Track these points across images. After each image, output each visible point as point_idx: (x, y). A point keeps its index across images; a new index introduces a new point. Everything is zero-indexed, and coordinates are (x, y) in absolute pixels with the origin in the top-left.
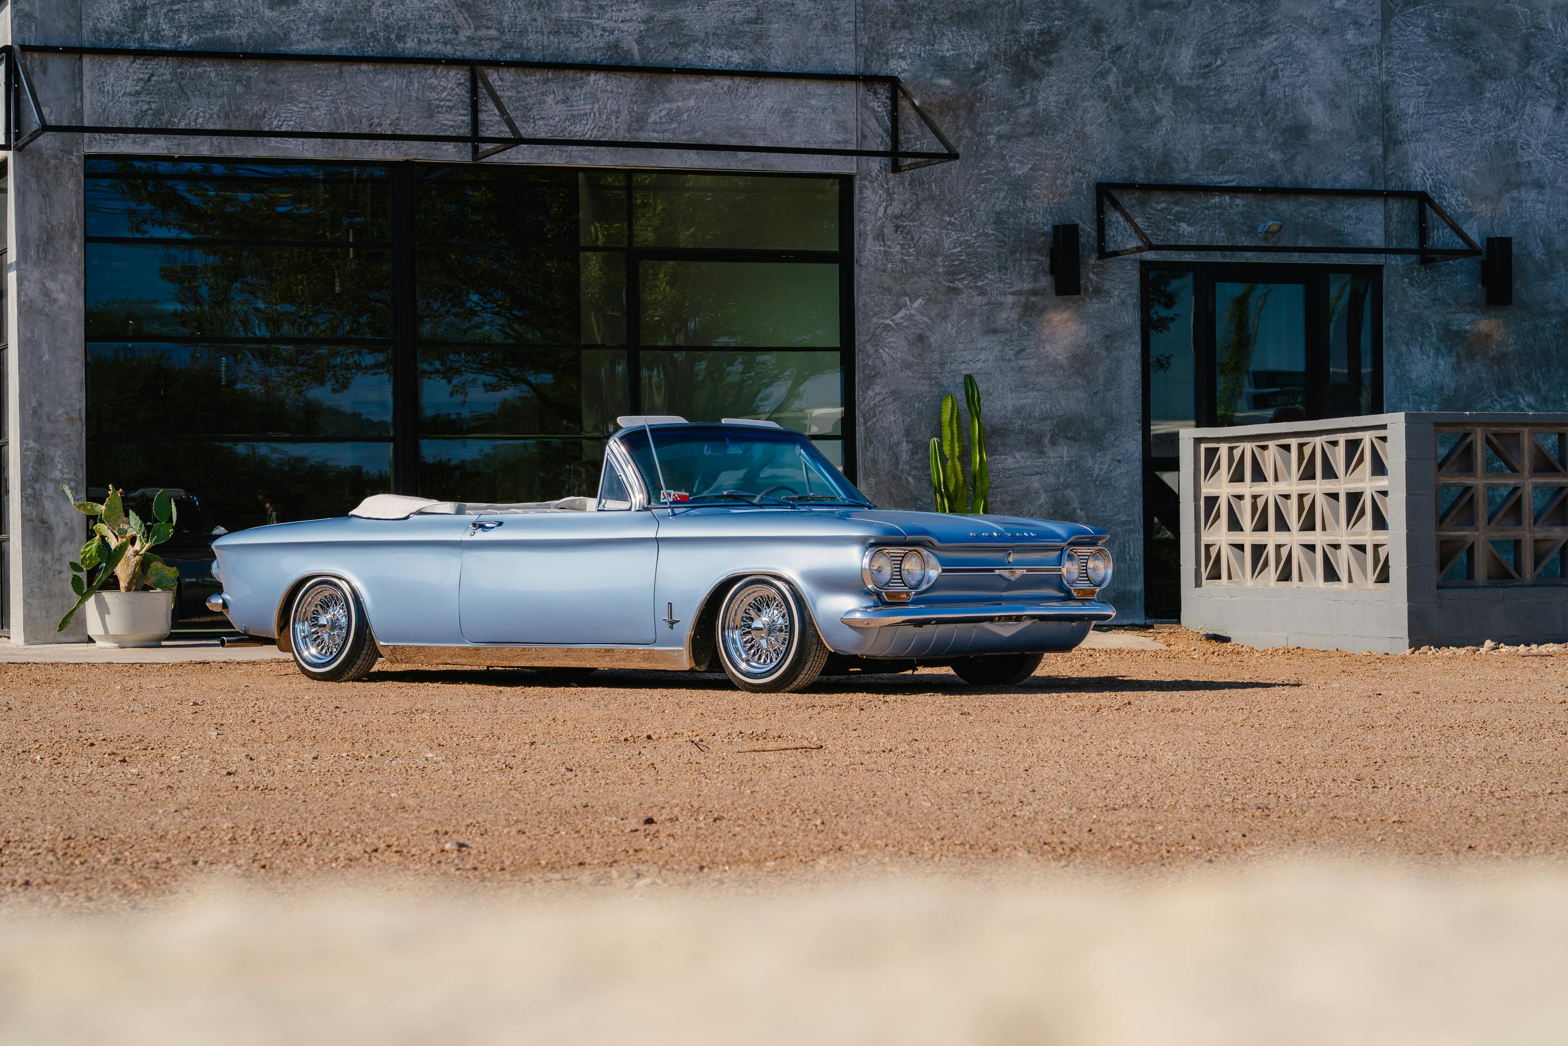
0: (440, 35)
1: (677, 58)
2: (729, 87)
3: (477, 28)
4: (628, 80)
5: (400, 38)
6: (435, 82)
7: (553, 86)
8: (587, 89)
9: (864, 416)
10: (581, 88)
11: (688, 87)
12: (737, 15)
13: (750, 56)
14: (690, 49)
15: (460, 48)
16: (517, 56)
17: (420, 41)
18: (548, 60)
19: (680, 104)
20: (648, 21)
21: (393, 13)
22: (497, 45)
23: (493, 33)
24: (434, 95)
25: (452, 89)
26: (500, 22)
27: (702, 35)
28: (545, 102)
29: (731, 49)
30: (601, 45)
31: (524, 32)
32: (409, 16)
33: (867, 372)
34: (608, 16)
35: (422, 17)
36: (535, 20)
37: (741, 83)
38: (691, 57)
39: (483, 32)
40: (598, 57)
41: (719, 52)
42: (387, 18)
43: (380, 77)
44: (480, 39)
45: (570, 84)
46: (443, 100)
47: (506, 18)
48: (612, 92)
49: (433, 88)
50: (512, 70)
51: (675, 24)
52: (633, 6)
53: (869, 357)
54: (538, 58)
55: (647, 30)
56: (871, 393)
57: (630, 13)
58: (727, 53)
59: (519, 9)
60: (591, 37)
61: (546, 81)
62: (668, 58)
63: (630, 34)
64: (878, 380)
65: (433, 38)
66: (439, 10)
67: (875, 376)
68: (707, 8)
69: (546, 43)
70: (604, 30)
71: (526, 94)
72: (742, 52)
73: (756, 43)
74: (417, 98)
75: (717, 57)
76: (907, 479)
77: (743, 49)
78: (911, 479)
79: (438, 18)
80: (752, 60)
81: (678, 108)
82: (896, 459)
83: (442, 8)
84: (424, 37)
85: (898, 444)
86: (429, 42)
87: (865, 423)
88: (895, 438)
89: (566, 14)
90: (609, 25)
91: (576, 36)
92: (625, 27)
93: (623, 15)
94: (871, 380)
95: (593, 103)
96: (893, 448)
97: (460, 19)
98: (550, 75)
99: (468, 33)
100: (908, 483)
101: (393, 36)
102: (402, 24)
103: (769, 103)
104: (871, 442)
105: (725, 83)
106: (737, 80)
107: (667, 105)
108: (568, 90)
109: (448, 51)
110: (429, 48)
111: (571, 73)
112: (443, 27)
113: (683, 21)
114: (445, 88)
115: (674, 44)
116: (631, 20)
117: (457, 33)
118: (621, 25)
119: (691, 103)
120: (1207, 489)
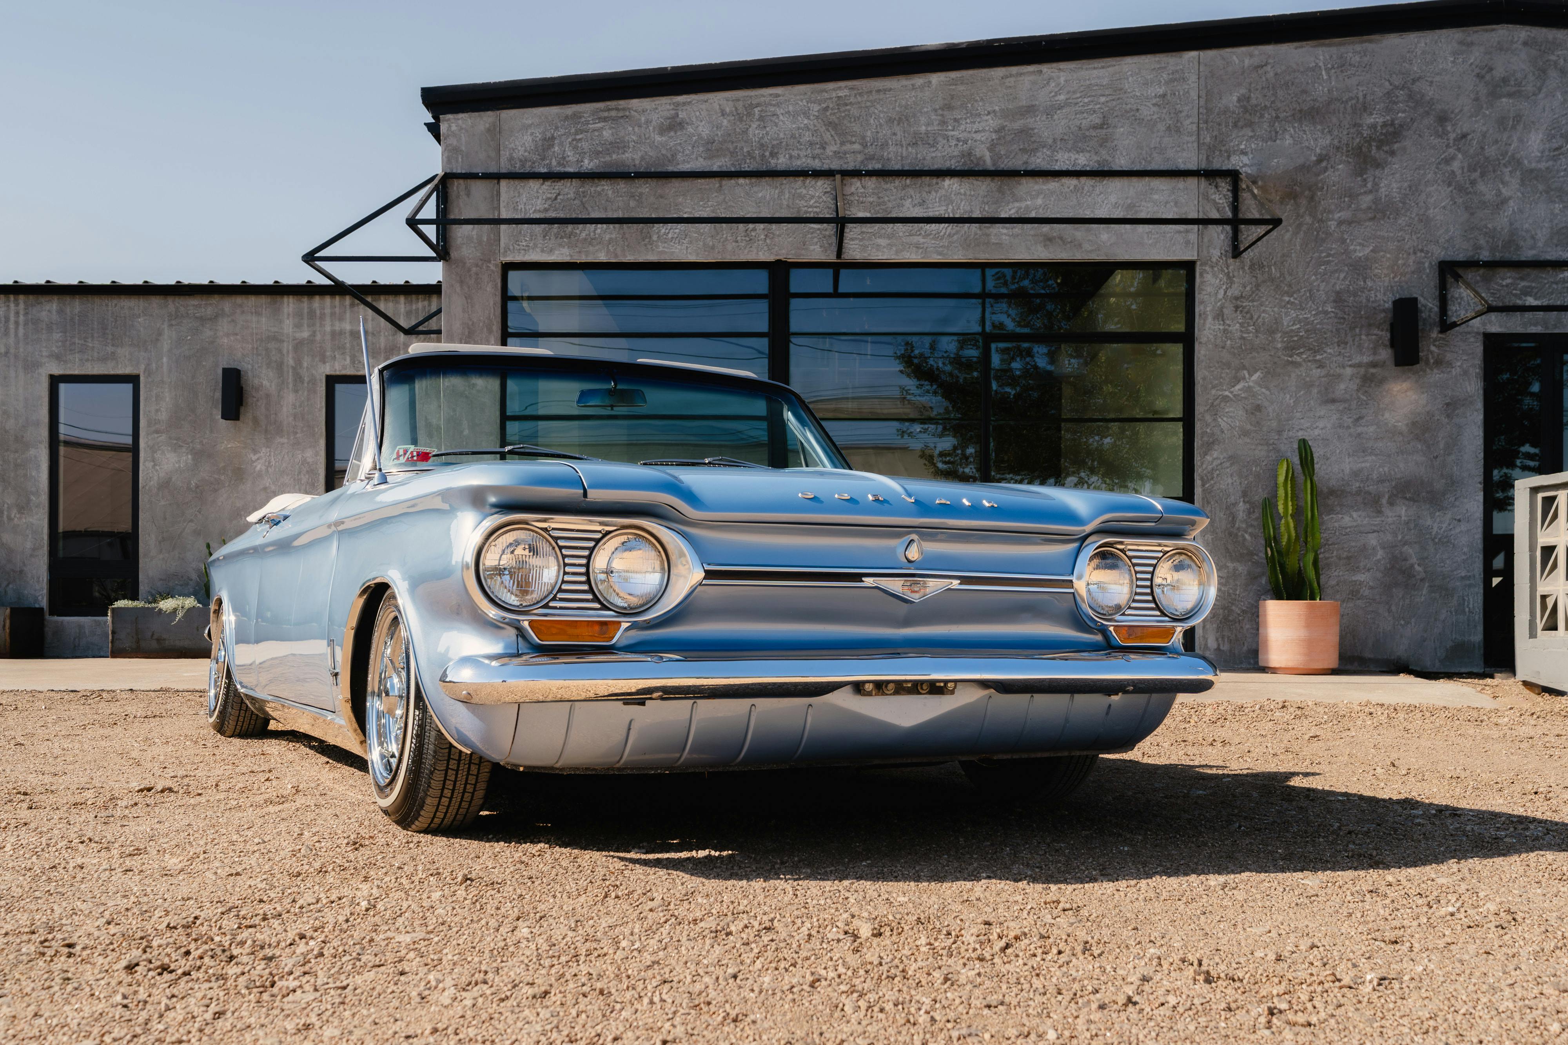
0: (809, 151)
1: (1026, 163)
2: (1075, 186)
3: (842, 144)
4: (979, 183)
5: (773, 155)
6: (804, 192)
7: (911, 191)
8: (943, 192)
9: (1202, 479)
10: (936, 192)
11: (1037, 187)
12: (1084, 121)
13: (1096, 158)
14: (1039, 154)
15: (827, 161)
16: (878, 166)
17: (791, 157)
18: (906, 168)
19: (1029, 203)
20: (1000, 130)
21: (767, 134)
22: (860, 157)
23: (857, 147)
24: (803, 203)
25: (820, 197)
26: (863, 138)
27: (1050, 141)
28: (903, 206)
29: (1078, 152)
30: (955, 154)
31: (885, 145)
32: (782, 135)
33: (1205, 439)
34: (962, 127)
35: (793, 136)
36: (895, 134)
37: (1087, 183)
38: (1039, 161)
39: (848, 147)
40: (953, 164)
41: (1066, 156)
42: (762, 138)
43: (755, 189)
44: (845, 153)
45: (927, 189)
46: (811, 207)
47: (869, 133)
48: (965, 194)
49: (801, 197)
50: (874, 179)
51: (1025, 133)
52: (986, 118)
53: (1207, 425)
54: (897, 167)
55: (999, 139)
56: (1208, 458)
57: (983, 124)
58: (1073, 156)
59: (881, 125)
60: (946, 147)
61: (905, 187)
62: (1017, 163)
63: (982, 143)
64: (1216, 447)
65: (802, 153)
66: (809, 129)
67: (1213, 443)
68: (1056, 117)
69: (904, 154)
70: (958, 140)
71: (886, 199)
72: (1088, 155)
73: (1101, 146)
74: (788, 206)
75: (1063, 161)
76: (1243, 536)
77: (1089, 151)
78: (1247, 536)
79: (807, 137)
80: (1098, 162)
81: (1027, 207)
82: (1233, 518)
83: (812, 127)
84: (795, 153)
85: (1235, 504)
86: (799, 157)
87: (1203, 485)
88: (1232, 499)
89: (924, 128)
90: (962, 136)
91: (933, 146)
92: (978, 137)
93: (976, 126)
94: (1209, 446)
95: (947, 205)
96: (1230, 508)
97: (827, 137)
98: (908, 181)
99: (835, 148)
100: (1245, 539)
101: (767, 154)
102: (775, 142)
103: (1113, 199)
104: (1208, 503)
105: (1072, 182)
106: (1083, 180)
107: (1017, 205)
108: (924, 194)
109: (817, 165)
110: (799, 163)
111: (927, 180)
112: (811, 144)
113: (1033, 129)
114: (813, 197)
115: (1024, 151)
116: (984, 131)
117: (824, 148)
118: (974, 135)
119: (1039, 201)
120: (1544, 539)
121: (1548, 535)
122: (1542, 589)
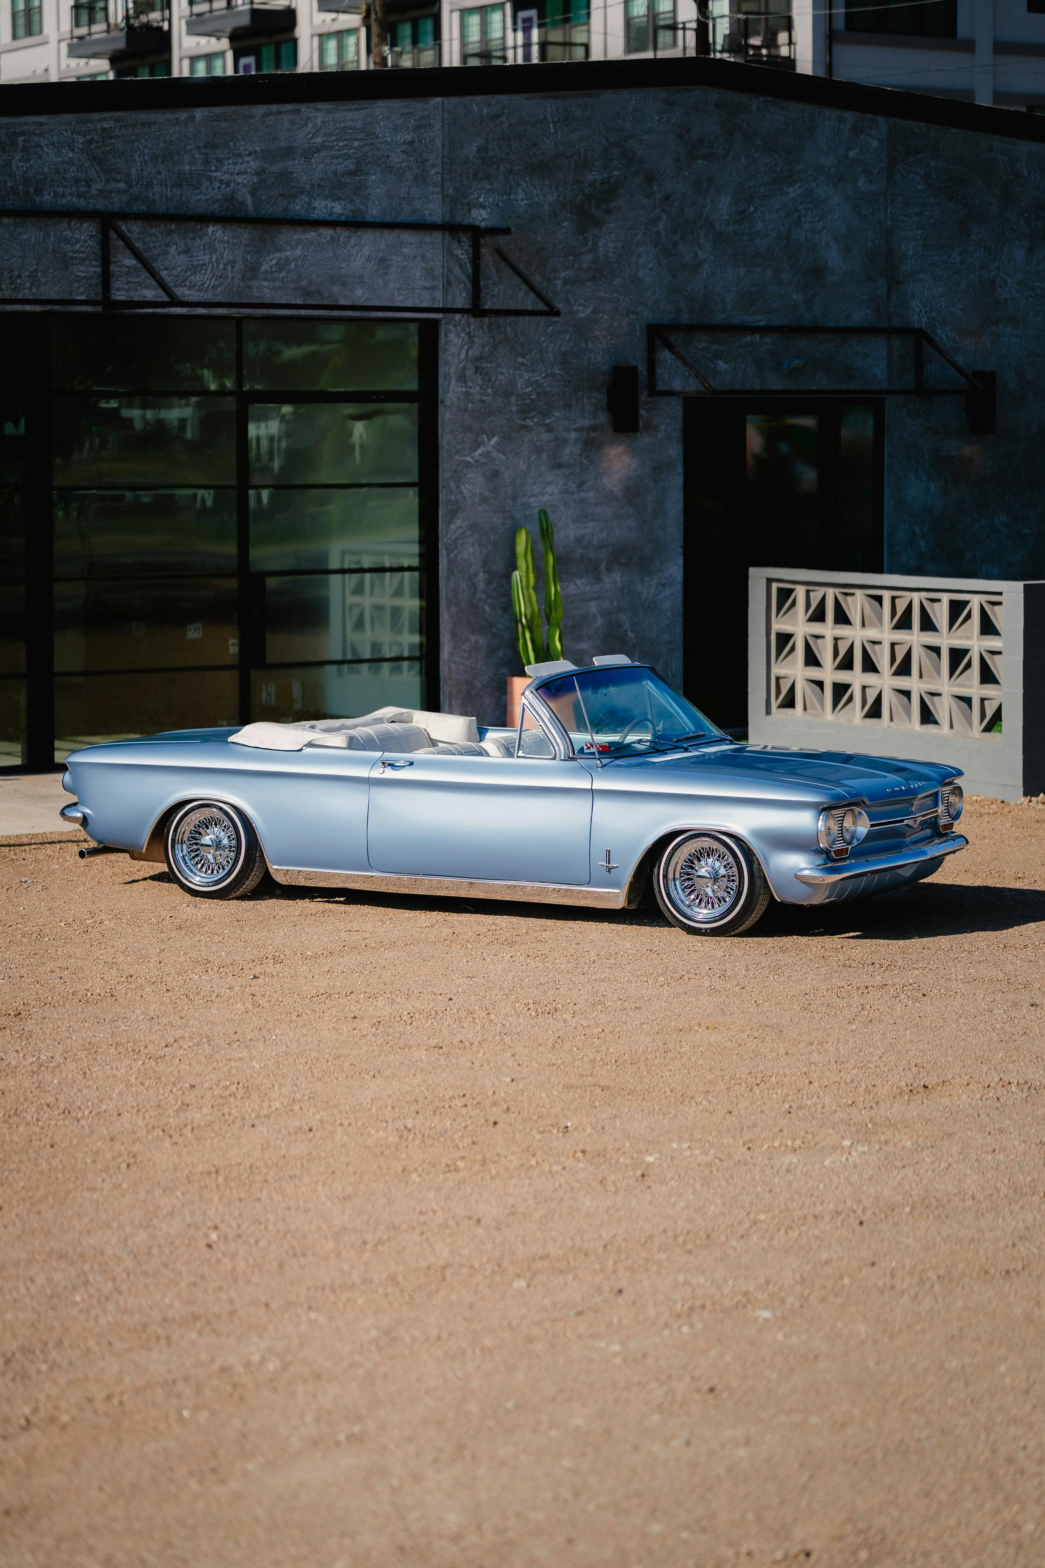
0: (74, 189)
1: (286, 209)
2: (332, 237)
3: (107, 181)
4: (242, 230)
5: (38, 191)
6: (70, 234)
7: (176, 237)
8: (206, 239)
9: (447, 549)
10: (201, 239)
11: (296, 237)
12: (339, 167)
13: (350, 207)
14: (298, 201)
15: (92, 201)
16: (143, 208)
17: (56, 194)
18: (171, 211)
19: (289, 253)
20: (260, 173)
21: (31, 167)
22: (125, 198)
23: (122, 185)
24: (69, 247)
25: (85, 241)
26: (129, 175)
27: (308, 187)
28: (168, 253)
29: (334, 200)
30: (219, 197)
31: (149, 185)
32: (46, 170)
33: (450, 507)
34: (225, 168)
35: (57, 171)
36: (159, 173)
37: (342, 234)
38: (298, 208)
39: (112, 185)
40: (215, 208)
41: (323, 203)
42: (26, 172)
43: (20, 230)
44: (110, 192)
45: (191, 235)
46: (77, 252)
47: (134, 171)
48: (228, 242)
49: (67, 241)
50: (139, 222)
51: (285, 176)
52: (247, 159)
53: (452, 492)
54: (162, 210)
55: (260, 182)
56: (453, 527)
57: (245, 165)
58: (330, 204)
59: (146, 162)
60: (210, 189)
61: (170, 232)
62: (276, 208)
63: (245, 186)
64: (459, 515)
65: (68, 191)
66: (73, 164)
67: (457, 511)
68: (313, 161)
69: (169, 195)
70: (221, 182)
71: (152, 245)
72: (343, 203)
73: (355, 194)
74: (54, 250)
75: (322, 207)
76: (483, 607)
77: (344, 200)
78: (487, 608)
79: (72, 172)
80: (352, 211)
81: (287, 258)
82: (474, 587)
83: (76, 161)
84: (60, 190)
85: (476, 574)
86: (63, 195)
87: (448, 555)
88: (473, 569)
89: (188, 167)
90: (226, 177)
91: (197, 188)
92: (240, 179)
93: (238, 167)
94: (453, 514)
95: (211, 254)
96: (471, 579)
97: (92, 173)
98: (173, 226)
99: (99, 186)
100: (485, 611)
101: (31, 190)
102: (39, 177)
103: (366, 252)
104: (453, 573)
105: (328, 232)
106: (339, 230)
107: (277, 255)
108: (189, 241)
109: (81, 203)
110: (64, 201)
111: (191, 225)
112: (77, 180)
113: (292, 173)
114: (78, 241)
115: (283, 196)
116: (245, 173)
117: (89, 186)
118: (236, 178)
119: (298, 252)
120: (779, 625)
121: (784, 623)
122: (776, 671)
